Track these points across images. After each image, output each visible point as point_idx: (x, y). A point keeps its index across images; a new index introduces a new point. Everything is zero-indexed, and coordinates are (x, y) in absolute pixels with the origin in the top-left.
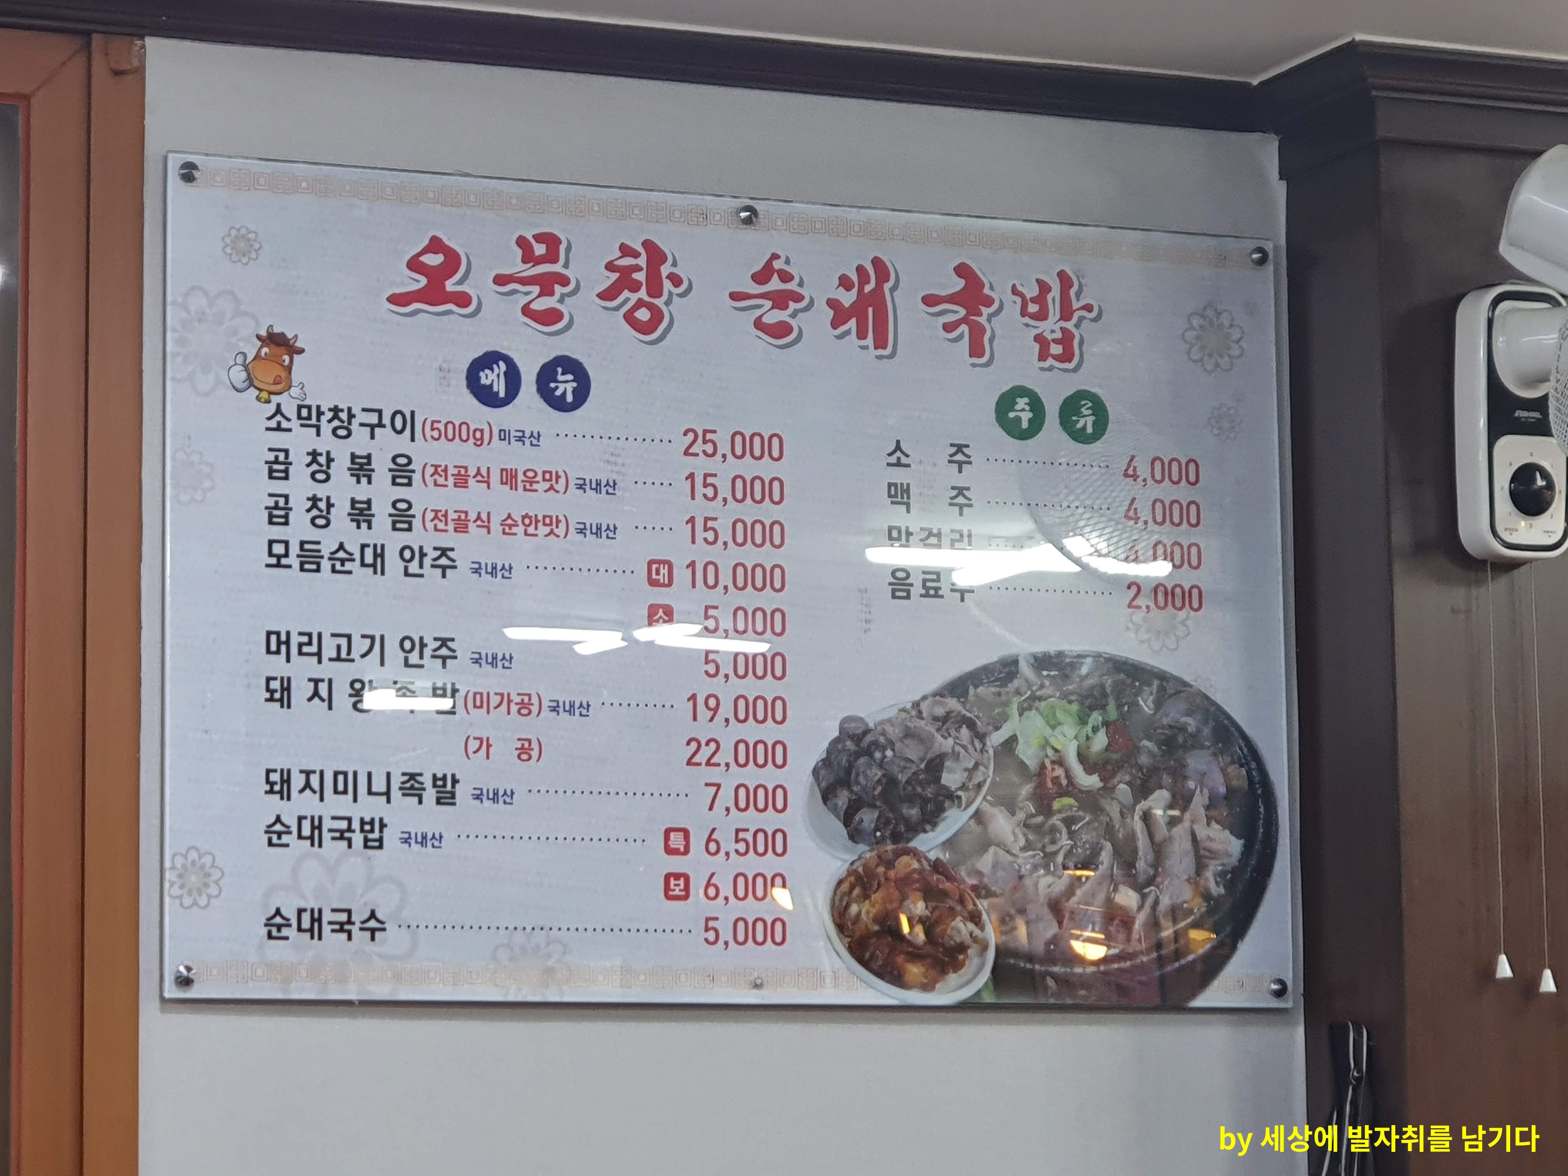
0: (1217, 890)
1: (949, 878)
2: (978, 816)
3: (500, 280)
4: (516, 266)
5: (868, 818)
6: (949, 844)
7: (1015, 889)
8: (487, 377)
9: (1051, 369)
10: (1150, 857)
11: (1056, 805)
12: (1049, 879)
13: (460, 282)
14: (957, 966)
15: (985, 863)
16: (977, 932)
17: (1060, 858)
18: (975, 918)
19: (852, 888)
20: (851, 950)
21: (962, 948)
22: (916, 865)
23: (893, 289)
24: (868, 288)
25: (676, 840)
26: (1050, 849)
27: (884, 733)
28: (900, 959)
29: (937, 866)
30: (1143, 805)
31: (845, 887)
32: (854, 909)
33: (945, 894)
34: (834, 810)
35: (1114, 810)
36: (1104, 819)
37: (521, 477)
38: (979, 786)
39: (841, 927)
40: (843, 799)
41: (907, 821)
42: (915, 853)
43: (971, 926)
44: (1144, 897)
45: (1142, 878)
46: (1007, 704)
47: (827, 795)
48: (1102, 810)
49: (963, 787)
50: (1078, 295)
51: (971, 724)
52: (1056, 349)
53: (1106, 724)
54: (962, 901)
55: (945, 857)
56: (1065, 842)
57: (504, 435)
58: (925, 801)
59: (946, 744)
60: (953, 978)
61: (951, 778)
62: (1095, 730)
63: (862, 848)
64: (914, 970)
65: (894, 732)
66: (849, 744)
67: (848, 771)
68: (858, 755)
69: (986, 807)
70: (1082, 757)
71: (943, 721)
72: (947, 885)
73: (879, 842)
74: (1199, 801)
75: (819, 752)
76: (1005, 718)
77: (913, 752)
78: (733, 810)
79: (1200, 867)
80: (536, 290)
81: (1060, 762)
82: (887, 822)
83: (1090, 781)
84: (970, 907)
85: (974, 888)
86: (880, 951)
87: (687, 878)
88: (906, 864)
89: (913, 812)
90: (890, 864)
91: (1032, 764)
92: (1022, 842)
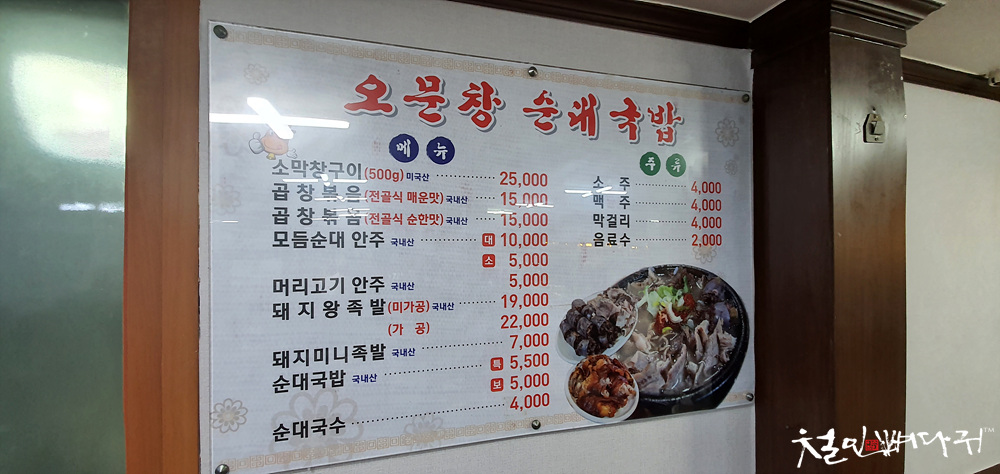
0: (726, 359)
1: (620, 367)
2: (632, 339)
3: (407, 98)
4: (415, 91)
5: (584, 344)
6: (620, 351)
7: (647, 369)
8: (400, 147)
9: (664, 144)
10: (701, 348)
11: (664, 331)
12: (661, 362)
13: (385, 99)
14: (623, 405)
15: (635, 359)
16: (632, 388)
17: (665, 353)
18: (631, 383)
19: (578, 375)
20: (577, 403)
21: (625, 396)
22: (605, 363)
23: (597, 109)
24: (586, 108)
25: (497, 363)
26: (662, 349)
27: (591, 306)
28: (599, 404)
29: (614, 362)
30: (698, 327)
31: (575, 375)
32: (579, 385)
33: (618, 374)
34: (570, 342)
35: (686, 330)
36: (683, 334)
37: (418, 196)
38: (632, 325)
39: (573, 394)
40: (573, 336)
41: (601, 344)
42: (605, 357)
43: (629, 386)
44: (699, 365)
45: (698, 358)
46: (643, 289)
47: (566, 336)
48: (682, 331)
49: (625, 326)
50: (675, 112)
51: (629, 299)
52: (666, 136)
53: (683, 294)
54: (625, 376)
55: (618, 357)
56: (667, 346)
57: (410, 176)
58: (609, 334)
59: (618, 308)
60: (621, 410)
61: (620, 324)
62: (679, 297)
63: (582, 357)
64: (605, 409)
65: (595, 305)
66: (576, 312)
67: (576, 324)
68: (580, 316)
69: (635, 334)
70: (674, 310)
71: (616, 299)
72: (619, 370)
73: (590, 354)
74: (720, 323)
75: (563, 316)
76: (643, 295)
77: (604, 313)
78: (524, 347)
79: (720, 350)
80: (427, 104)
81: (665, 312)
82: (593, 345)
83: (677, 319)
84: (629, 378)
85: (630, 370)
86: (591, 402)
87: (502, 380)
88: (601, 362)
89: (604, 340)
90: (594, 364)
91: (654, 314)
92: (650, 348)
